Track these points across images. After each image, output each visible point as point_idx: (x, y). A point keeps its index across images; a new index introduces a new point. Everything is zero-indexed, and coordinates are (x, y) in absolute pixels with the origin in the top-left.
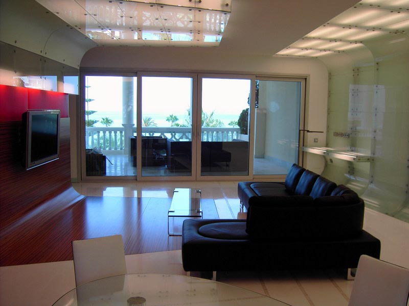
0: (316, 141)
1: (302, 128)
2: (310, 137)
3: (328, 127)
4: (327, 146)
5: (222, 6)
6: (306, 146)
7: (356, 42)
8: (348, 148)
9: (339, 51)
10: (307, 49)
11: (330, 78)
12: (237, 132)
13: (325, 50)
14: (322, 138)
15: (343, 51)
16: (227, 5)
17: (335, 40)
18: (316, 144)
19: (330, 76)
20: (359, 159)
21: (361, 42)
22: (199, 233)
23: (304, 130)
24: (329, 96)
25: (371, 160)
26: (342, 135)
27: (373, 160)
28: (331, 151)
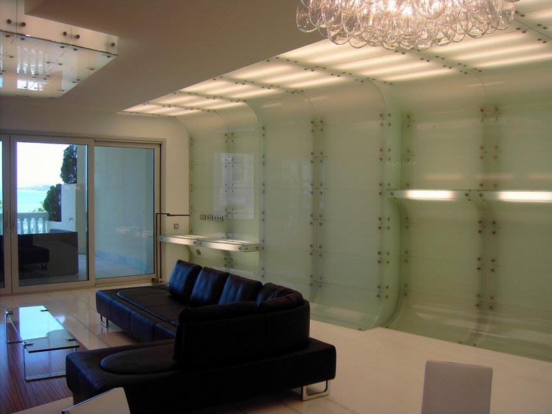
0: (176, 227)
1: (157, 211)
2: (168, 222)
3: (191, 208)
4: (191, 232)
5: (107, 45)
6: (165, 235)
7: (238, 100)
8: (223, 235)
9: (209, 111)
10: (169, 106)
11: (192, 144)
12: (44, 219)
13: (192, 108)
14: (184, 222)
15: (215, 111)
16: (113, 45)
17: (215, 97)
18: (177, 230)
19: (192, 141)
20: (244, 248)
21: (245, 101)
22: (104, 369)
23: (160, 214)
24: (191, 167)
25: (259, 248)
26: (211, 218)
27: (263, 248)
28: (204, 240)
